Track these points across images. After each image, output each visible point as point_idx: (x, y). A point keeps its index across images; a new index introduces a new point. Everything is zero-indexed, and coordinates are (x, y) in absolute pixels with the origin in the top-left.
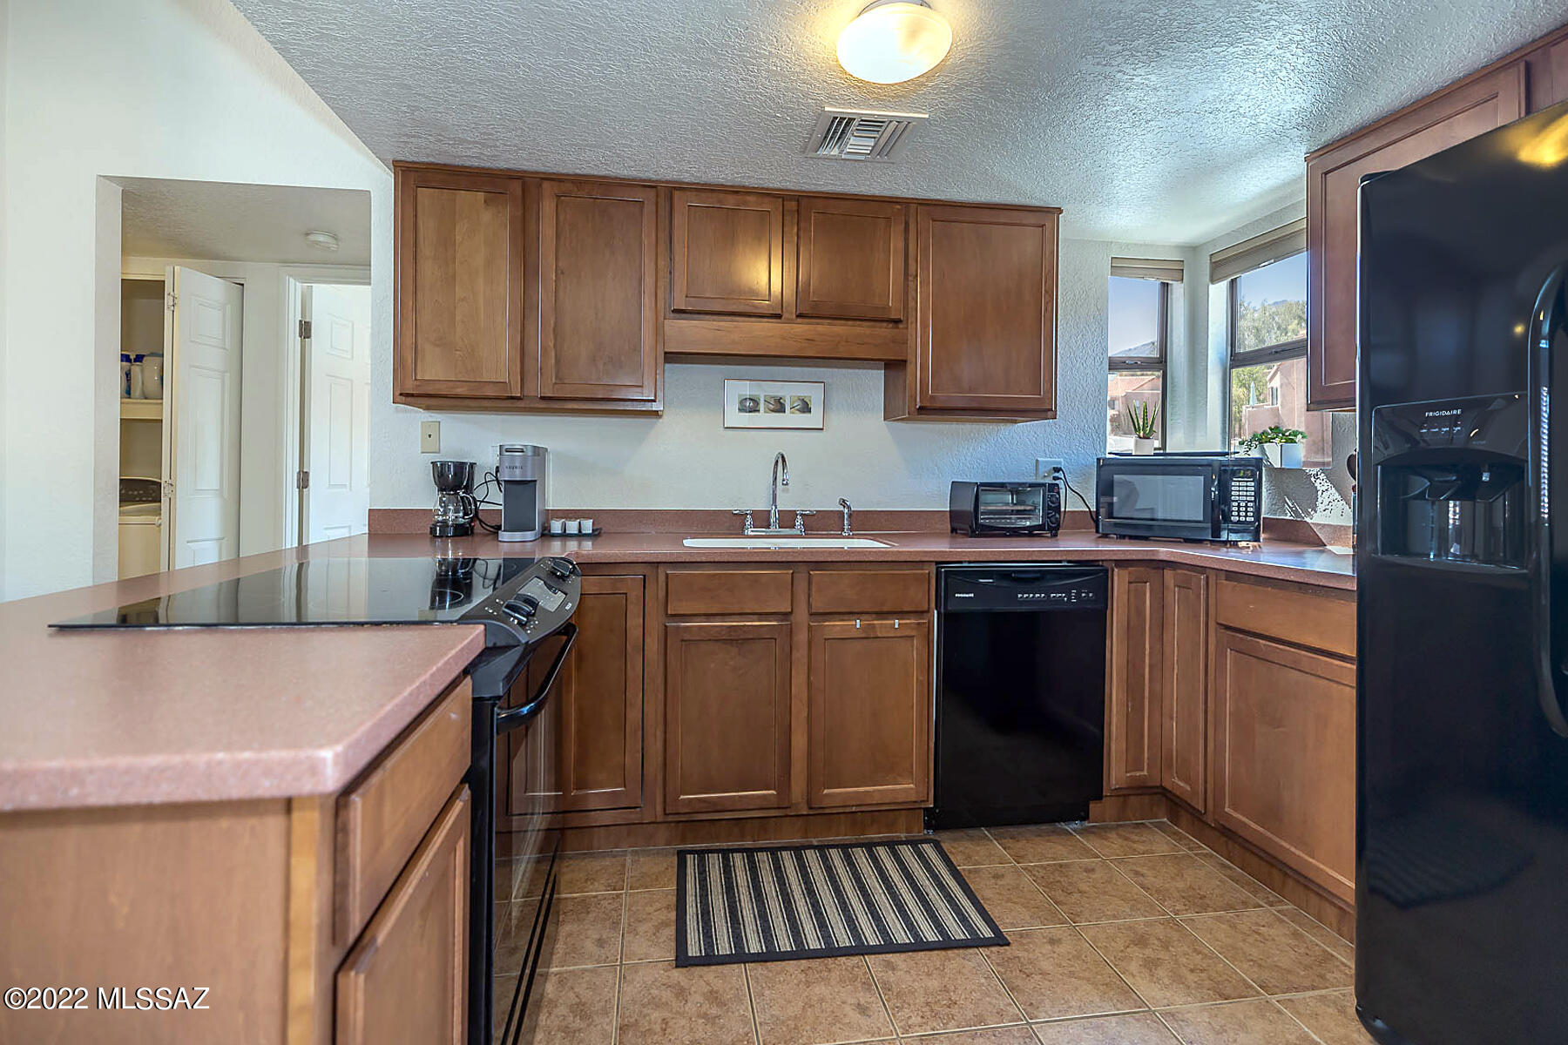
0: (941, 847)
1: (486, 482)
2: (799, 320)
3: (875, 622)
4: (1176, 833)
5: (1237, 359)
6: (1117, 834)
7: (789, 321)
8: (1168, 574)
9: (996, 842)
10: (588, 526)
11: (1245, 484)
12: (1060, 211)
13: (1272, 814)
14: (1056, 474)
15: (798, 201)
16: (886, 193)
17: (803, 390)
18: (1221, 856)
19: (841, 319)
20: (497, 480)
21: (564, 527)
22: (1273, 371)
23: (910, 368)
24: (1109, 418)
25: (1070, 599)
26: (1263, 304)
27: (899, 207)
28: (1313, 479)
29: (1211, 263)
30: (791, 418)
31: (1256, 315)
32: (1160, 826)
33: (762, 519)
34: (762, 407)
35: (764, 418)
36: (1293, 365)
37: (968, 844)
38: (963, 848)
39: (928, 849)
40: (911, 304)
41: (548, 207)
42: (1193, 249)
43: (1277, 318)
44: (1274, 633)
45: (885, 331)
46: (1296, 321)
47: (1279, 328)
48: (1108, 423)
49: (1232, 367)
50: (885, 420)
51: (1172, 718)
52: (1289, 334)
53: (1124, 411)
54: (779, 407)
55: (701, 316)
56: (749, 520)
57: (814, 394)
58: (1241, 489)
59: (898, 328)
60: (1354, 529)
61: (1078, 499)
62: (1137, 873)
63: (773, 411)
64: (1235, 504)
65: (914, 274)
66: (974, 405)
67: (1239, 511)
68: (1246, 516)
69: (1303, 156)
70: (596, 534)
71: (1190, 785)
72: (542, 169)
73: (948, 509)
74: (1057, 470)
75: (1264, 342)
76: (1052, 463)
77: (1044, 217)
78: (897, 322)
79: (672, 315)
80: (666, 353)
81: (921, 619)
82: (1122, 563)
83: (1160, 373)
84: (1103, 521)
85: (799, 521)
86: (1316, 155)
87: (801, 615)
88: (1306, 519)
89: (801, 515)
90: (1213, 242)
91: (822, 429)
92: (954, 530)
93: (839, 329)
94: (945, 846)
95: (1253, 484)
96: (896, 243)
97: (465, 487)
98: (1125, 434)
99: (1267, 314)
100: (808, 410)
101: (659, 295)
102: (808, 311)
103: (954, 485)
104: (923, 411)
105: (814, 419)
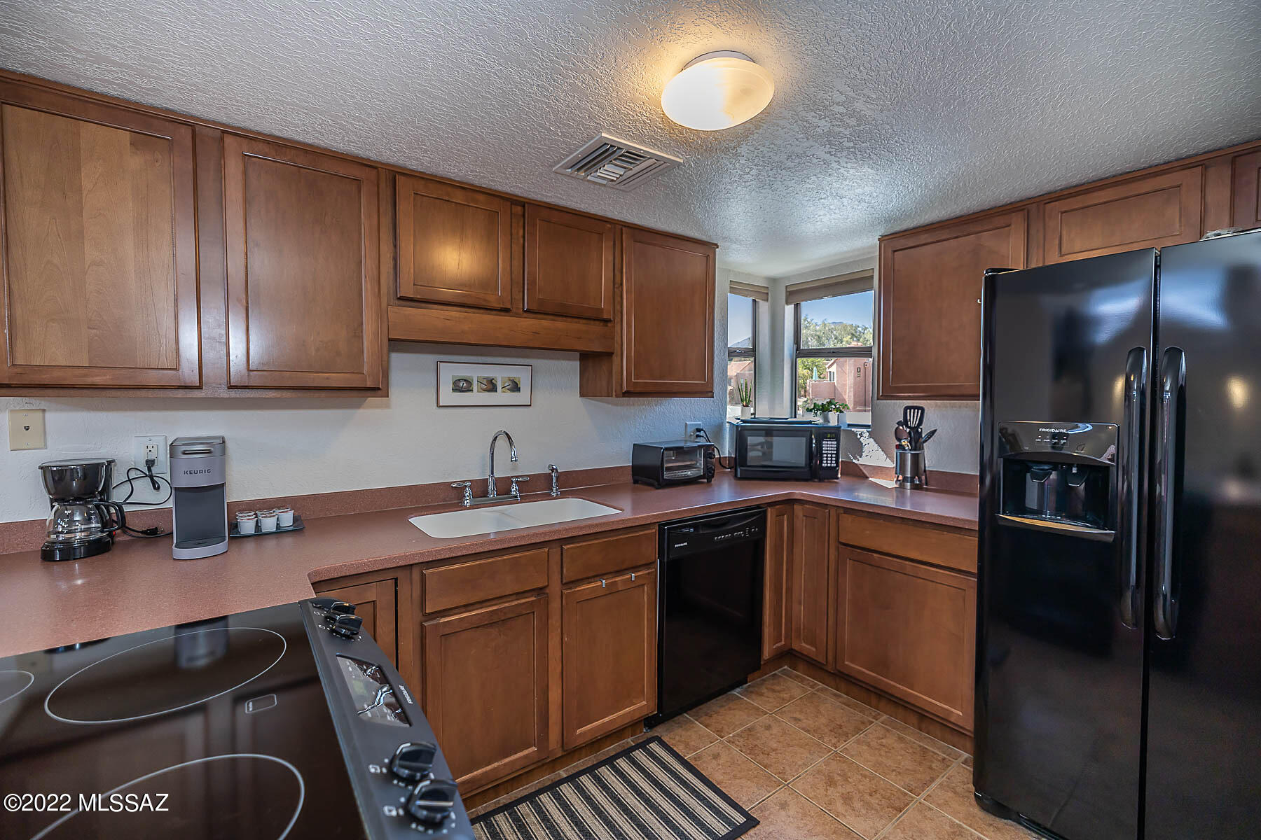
0: (664, 741)
1: (130, 480)
2: (525, 315)
3: (617, 579)
4: (797, 677)
5: (800, 352)
6: (767, 688)
7: (517, 315)
8: (797, 507)
9: (696, 722)
10: (287, 519)
11: (830, 442)
12: (719, 246)
13: (882, 665)
14: (698, 433)
15: (524, 207)
16: (600, 213)
17: (513, 373)
18: (832, 688)
19: (562, 316)
20: (151, 477)
21: (258, 526)
22: (831, 363)
23: (616, 359)
24: (728, 392)
25: (745, 535)
26: (823, 322)
27: (609, 226)
28: (859, 437)
29: (787, 291)
30: (502, 397)
31: (818, 328)
32: (785, 673)
33: (480, 488)
34: (475, 386)
35: (476, 397)
36: (846, 362)
37: (680, 731)
38: (676, 735)
39: (654, 746)
40: (619, 307)
41: (233, 167)
42: (774, 280)
43: (835, 332)
44: (885, 549)
45: (597, 328)
46: (850, 337)
47: (836, 339)
48: (728, 396)
49: (797, 357)
50: (581, 396)
51: (800, 603)
52: (844, 343)
53: (736, 387)
54: (491, 386)
55: (430, 306)
56: (468, 492)
57: (523, 375)
58: (828, 446)
59: (607, 326)
60: (896, 470)
62: (796, 719)
63: (485, 390)
64: (825, 455)
65: (620, 282)
66: (664, 388)
67: (827, 460)
68: (831, 463)
69: (878, 237)
71: (816, 648)
72: (224, 120)
74: (699, 430)
75: (824, 345)
76: (696, 425)
77: (708, 248)
78: (607, 321)
79: (397, 302)
80: (390, 340)
81: (648, 569)
83: (753, 359)
85: (514, 488)
86: (887, 238)
87: (555, 588)
88: (854, 461)
89: (517, 482)
90: (788, 278)
91: (530, 405)
92: (636, 482)
93: (561, 324)
94: (665, 739)
95: (835, 443)
96: (607, 256)
97: (101, 493)
98: (736, 404)
99: (827, 328)
100: (518, 389)
101: (382, 281)
102: (534, 307)
103: (637, 447)
104: (628, 394)
105: (522, 397)
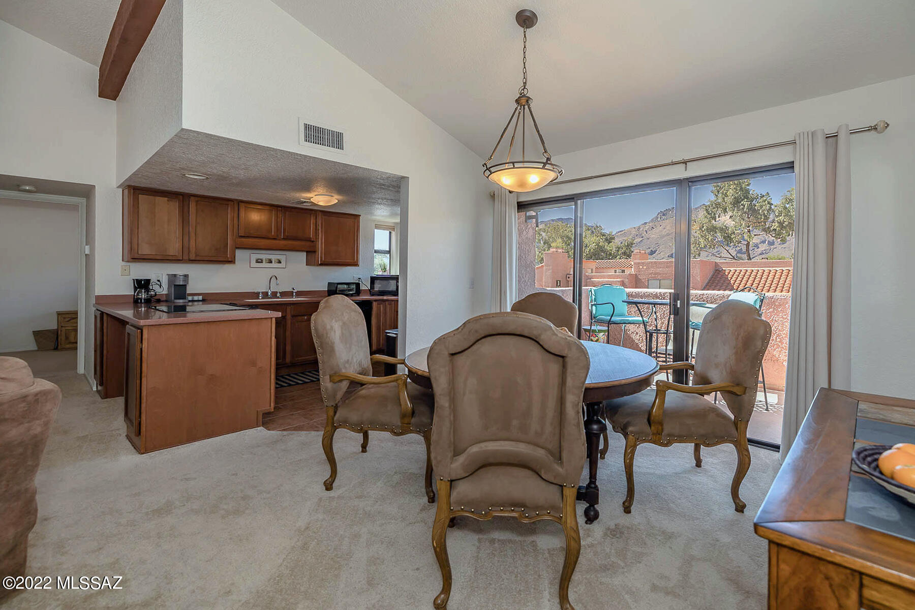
1: (152, 285)
2: (282, 240)
7: (279, 240)
8: (387, 303)
10: (201, 298)
12: (360, 216)
15: (282, 208)
16: (310, 208)
17: (279, 257)
19: (296, 240)
20: (159, 285)
21: (193, 298)
23: (317, 254)
27: (313, 212)
30: (274, 265)
33: (265, 295)
34: (264, 262)
35: (264, 265)
40: (318, 237)
41: (192, 205)
45: (308, 243)
50: (307, 265)
54: (270, 262)
55: (249, 238)
56: (261, 294)
57: (282, 258)
59: (312, 243)
61: (365, 286)
63: (268, 263)
65: (319, 229)
66: (336, 263)
70: (203, 300)
73: (327, 290)
74: (359, 279)
76: (357, 277)
77: (356, 217)
78: (313, 241)
79: (239, 237)
80: (236, 246)
82: (376, 301)
83: (389, 254)
84: (371, 292)
85: (278, 294)
87: (289, 317)
89: (280, 293)
91: (285, 268)
93: (295, 242)
96: (312, 220)
97: (147, 287)
100: (281, 263)
101: (234, 231)
102: (285, 237)
103: (329, 283)
104: (321, 265)
105: (283, 265)
